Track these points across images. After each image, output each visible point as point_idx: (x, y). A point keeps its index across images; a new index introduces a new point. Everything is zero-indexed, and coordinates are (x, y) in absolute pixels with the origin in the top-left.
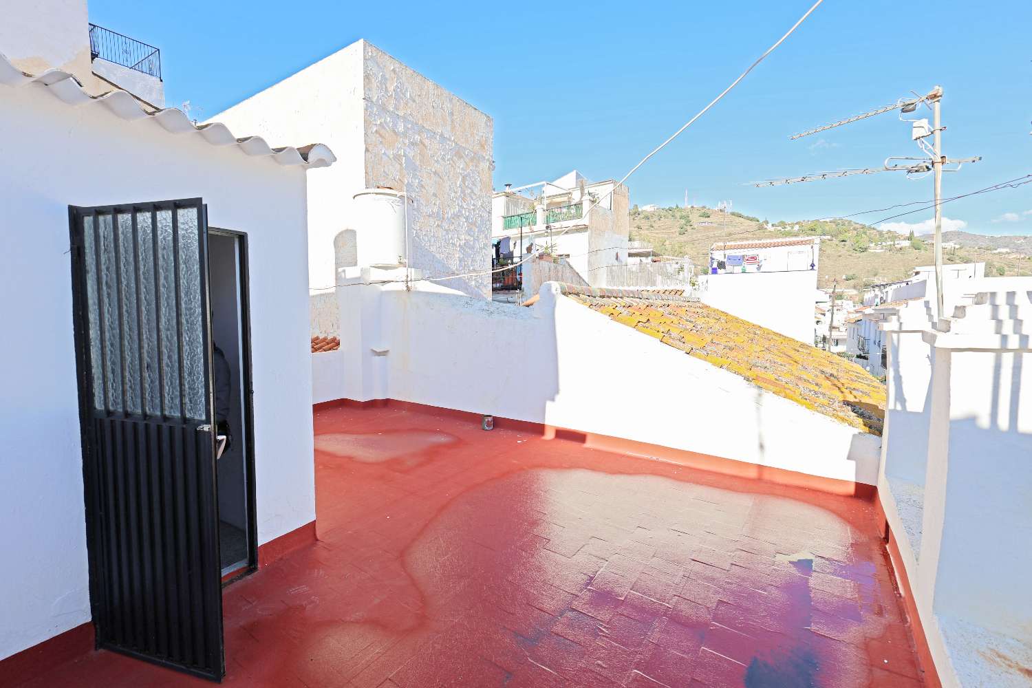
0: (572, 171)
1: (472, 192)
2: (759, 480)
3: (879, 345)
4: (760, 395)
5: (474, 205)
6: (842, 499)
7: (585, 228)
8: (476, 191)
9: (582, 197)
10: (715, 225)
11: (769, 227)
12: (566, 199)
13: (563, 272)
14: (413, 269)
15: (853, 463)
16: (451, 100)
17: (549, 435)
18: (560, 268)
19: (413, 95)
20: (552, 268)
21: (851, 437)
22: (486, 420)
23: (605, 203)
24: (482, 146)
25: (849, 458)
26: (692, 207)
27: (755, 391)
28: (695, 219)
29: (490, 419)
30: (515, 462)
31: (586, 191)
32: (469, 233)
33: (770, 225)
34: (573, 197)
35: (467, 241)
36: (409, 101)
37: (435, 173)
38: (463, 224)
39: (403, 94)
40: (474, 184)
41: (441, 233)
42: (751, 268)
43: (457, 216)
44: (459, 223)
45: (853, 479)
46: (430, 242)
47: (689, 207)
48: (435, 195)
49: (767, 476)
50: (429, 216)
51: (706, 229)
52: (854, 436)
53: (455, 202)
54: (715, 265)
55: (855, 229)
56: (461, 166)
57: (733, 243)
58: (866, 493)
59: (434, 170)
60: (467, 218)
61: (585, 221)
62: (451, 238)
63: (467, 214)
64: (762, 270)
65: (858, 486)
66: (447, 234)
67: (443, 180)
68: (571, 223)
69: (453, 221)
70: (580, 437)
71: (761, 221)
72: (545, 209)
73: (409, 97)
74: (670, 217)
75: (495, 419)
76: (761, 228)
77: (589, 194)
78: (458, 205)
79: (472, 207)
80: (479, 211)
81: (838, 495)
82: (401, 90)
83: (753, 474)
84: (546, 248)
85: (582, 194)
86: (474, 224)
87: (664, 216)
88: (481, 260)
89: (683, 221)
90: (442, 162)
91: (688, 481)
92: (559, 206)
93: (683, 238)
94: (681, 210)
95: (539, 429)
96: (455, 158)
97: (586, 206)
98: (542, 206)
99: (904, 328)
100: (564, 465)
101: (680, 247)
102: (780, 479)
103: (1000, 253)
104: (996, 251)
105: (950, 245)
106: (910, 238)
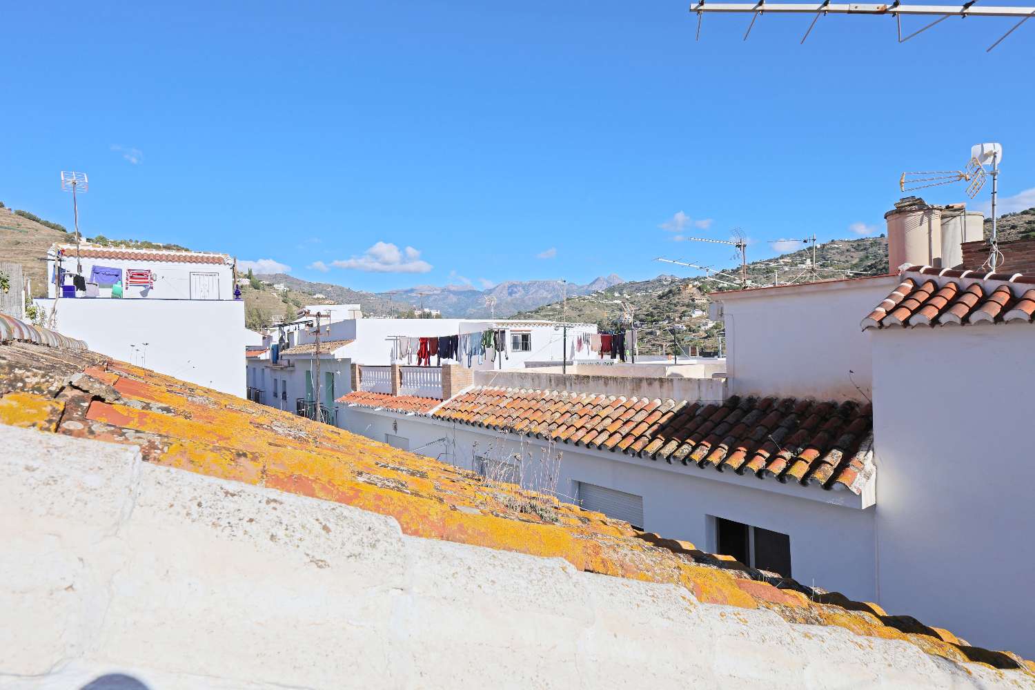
54: (69, 282)
103: (318, 298)
104: (315, 297)
105: (281, 287)
106: (249, 277)
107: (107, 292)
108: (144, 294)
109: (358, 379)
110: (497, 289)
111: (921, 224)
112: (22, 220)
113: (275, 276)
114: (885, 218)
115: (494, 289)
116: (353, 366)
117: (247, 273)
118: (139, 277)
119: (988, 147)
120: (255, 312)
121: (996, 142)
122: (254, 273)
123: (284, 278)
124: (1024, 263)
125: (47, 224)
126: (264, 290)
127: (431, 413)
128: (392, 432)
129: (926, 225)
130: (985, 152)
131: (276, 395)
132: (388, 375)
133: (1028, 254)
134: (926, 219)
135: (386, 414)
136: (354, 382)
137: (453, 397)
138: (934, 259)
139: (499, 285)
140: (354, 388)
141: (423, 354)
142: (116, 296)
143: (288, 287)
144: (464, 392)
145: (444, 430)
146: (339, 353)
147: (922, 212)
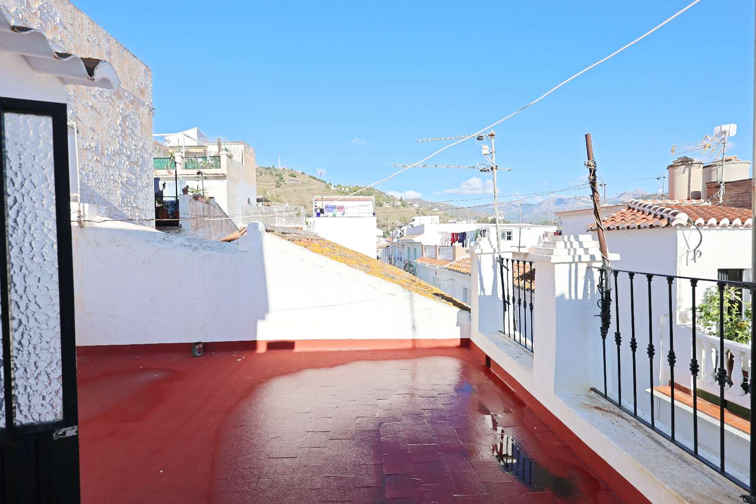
0: (196, 127)
1: (133, 132)
2: (414, 349)
3: (401, 260)
4: (411, 296)
5: (135, 145)
6: (456, 349)
7: (224, 177)
8: (137, 132)
9: (219, 152)
10: (300, 183)
11: (333, 188)
12: (201, 150)
13: (214, 212)
14: (87, 205)
15: (459, 328)
16: (108, 40)
17: (262, 349)
18: (211, 208)
19: (64, 22)
20: (206, 208)
21: (456, 313)
22: (197, 347)
23: (237, 158)
24: (142, 92)
25: (457, 325)
26: (284, 169)
27: (407, 293)
28: (286, 177)
29: (201, 346)
30: (249, 378)
31: (223, 147)
32: (130, 171)
33: (333, 186)
34: (208, 150)
35: (129, 179)
36: (58, 25)
37: (92, 107)
38: (125, 162)
39: (51, 17)
40: (134, 125)
41: (100, 169)
42: (339, 213)
43: (118, 153)
44: (120, 161)
45: (459, 337)
46: (88, 177)
47: (282, 168)
48: (92, 130)
49: (417, 345)
50: (86, 149)
51: (294, 185)
52: (458, 312)
53: (115, 139)
54: (318, 211)
55: (376, 193)
56: (121, 107)
57: (326, 197)
58: (466, 343)
59: (90, 104)
60: (129, 157)
61: (223, 170)
62: (112, 175)
63: (129, 153)
64: (345, 215)
65: (462, 340)
66: (109, 170)
67: (101, 116)
68: (213, 171)
69: (114, 158)
70: (288, 345)
71: (327, 183)
72: (184, 156)
73: (58, 22)
74: (269, 174)
75: (205, 344)
76: (328, 187)
77: (226, 150)
78: (119, 143)
79: (133, 147)
80: (141, 152)
81: (453, 348)
82: (48, 12)
83: (409, 345)
84: (198, 191)
85: (220, 150)
86: (136, 163)
87: (265, 173)
88: (144, 198)
89: (278, 178)
90: (100, 99)
91: (380, 360)
92: (196, 156)
93: (278, 190)
94: (276, 170)
95: (252, 345)
96: (114, 97)
97: (224, 159)
98: (180, 154)
99: (483, 252)
100: (292, 370)
101: (278, 196)
102: (424, 345)
103: (435, 211)
104: (434, 210)
105: (416, 206)
106: (401, 200)
107: (331, 214)
108: (343, 214)
109: (424, 252)
110: (545, 202)
111: (684, 173)
112: (312, 179)
113: (414, 200)
114: (668, 168)
115: (543, 202)
116: (422, 245)
117: (400, 198)
118: (341, 208)
119: (725, 127)
120: (403, 220)
121: (732, 123)
122: (403, 199)
123: (419, 200)
124: (739, 194)
125: (319, 180)
126: (408, 207)
127: (445, 267)
128: (435, 276)
129: (687, 173)
130: (722, 130)
131: (398, 259)
132: (434, 250)
133: (741, 188)
134: (687, 170)
135: (431, 267)
136: (422, 253)
137: (456, 260)
138: (692, 192)
139: (546, 200)
140: (423, 256)
141: (453, 241)
142: (334, 216)
143: (420, 205)
144: (461, 258)
145: (450, 275)
146: (417, 239)
147: (684, 166)
